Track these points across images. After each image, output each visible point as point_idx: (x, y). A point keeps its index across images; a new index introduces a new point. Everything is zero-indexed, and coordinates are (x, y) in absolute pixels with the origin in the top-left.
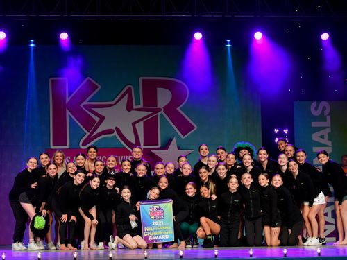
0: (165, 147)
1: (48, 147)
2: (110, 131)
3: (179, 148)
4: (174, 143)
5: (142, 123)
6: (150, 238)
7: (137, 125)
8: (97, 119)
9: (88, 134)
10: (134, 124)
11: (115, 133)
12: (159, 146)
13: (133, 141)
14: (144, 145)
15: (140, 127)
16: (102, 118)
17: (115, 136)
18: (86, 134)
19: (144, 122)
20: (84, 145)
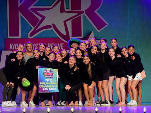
0: (86, 37)
1: (6, 37)
2: (49, 27)
3: (96, 38)
4: (92, 35)
5: (70, 21)
6: (43, 89)
7: (67, 22)
8: (40, 18)
9: (33, 28)
10: (65, 22)
11: (52, 28)
12: (82, 37)
13: (64, 33)
14: (72, 36)
15: (69, 24)
16: (43, 18)
17: (52, 29)
18: (32, 28)
19: (72, 21)
20: (31, 36)
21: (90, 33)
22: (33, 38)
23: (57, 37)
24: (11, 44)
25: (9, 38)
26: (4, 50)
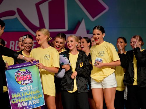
3: (88, 32)
14: (50, 29)
19: (49, 2)
21: (79, 23)
23: (24, 30)
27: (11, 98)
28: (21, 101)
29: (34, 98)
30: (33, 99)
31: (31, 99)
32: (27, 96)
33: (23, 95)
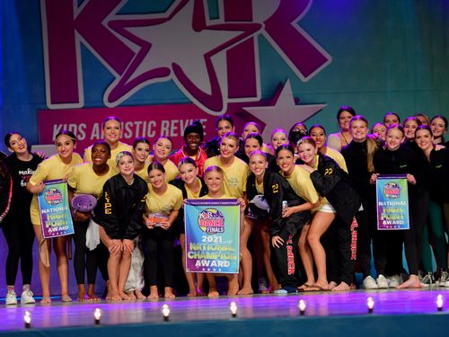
0: (270, 100)
1: (42, 107)
2: (162, 72)
3: (297, 101)
4: (287, 90)
5: (223, 55)
7: (213, 58)
8: (136, 49)
9: (119, 78)
10: (208, 57)
11: (172, 76)
12: (258, 99)
13: (206, 88)
14: (230, 97)
15: (220, 62)
16: (146, 47)
17: (172, 80)
18: (115, 78)
19: (228, 52)
20: (111, 99)
22: (119, 106)
23: (186, 101)
24: (55, 126)
25: (49, 109)
26: (38, 144)
27: (189, 250)
28: (202, 257)
29: (222, 258)
30: (219, 258)
31: (216, 257)
32: (211, 251)
33: (204, 248)
